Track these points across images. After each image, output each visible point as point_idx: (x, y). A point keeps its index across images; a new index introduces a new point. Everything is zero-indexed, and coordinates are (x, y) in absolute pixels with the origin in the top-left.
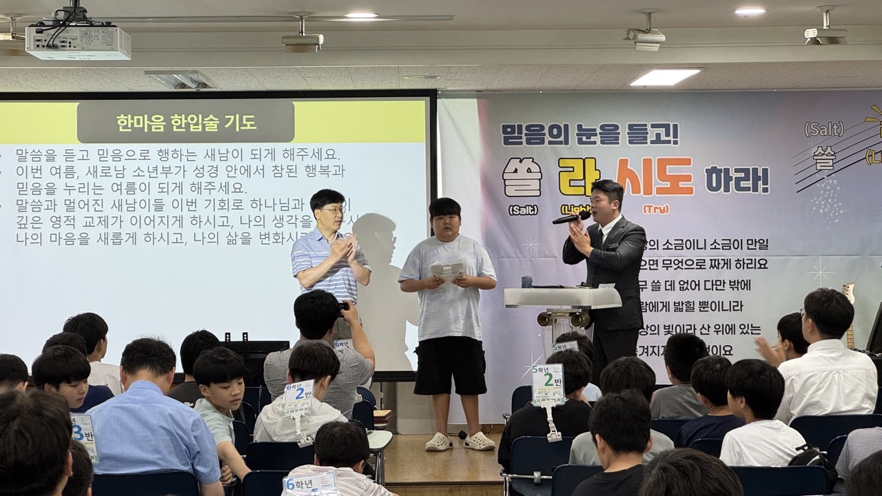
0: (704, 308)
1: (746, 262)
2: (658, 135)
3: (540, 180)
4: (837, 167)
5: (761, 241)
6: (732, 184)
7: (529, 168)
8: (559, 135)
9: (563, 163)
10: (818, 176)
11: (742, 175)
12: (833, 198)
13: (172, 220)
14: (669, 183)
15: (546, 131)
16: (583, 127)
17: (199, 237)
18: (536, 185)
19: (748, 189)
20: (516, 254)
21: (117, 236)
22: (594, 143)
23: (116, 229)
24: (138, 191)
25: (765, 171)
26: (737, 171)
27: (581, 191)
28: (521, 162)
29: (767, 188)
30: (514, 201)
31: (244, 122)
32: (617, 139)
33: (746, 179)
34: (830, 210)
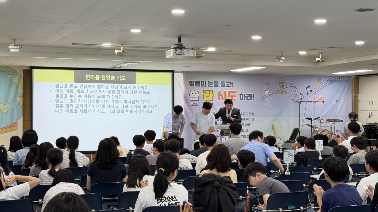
1: (249, 119)
2: (228, 85)
3: (199, 96)
4: (270, 94)
5: (252, 113)
6: (246, 98)
8: (203, 84)
9: (204, 92)
10: (265, 96)
11: (248, 96)
12: (269, 102)
13: (101, 106)
15: (200, 83)
16: (210, 82)
17: (109, 111)
18: (197, 97)
19: (249, 99)
21: (85, 110)
22: (212, 86)
23: (85, 108)
24: (91, 97)
25: (253, 95)
26: (247, 94)
27: (209, 99)
28: (194, 91)
29: (254, 99)
30: (192, 102)
31: (122, 78)
32: (218, 85)
33: (249, 97)
34: (268, 105)
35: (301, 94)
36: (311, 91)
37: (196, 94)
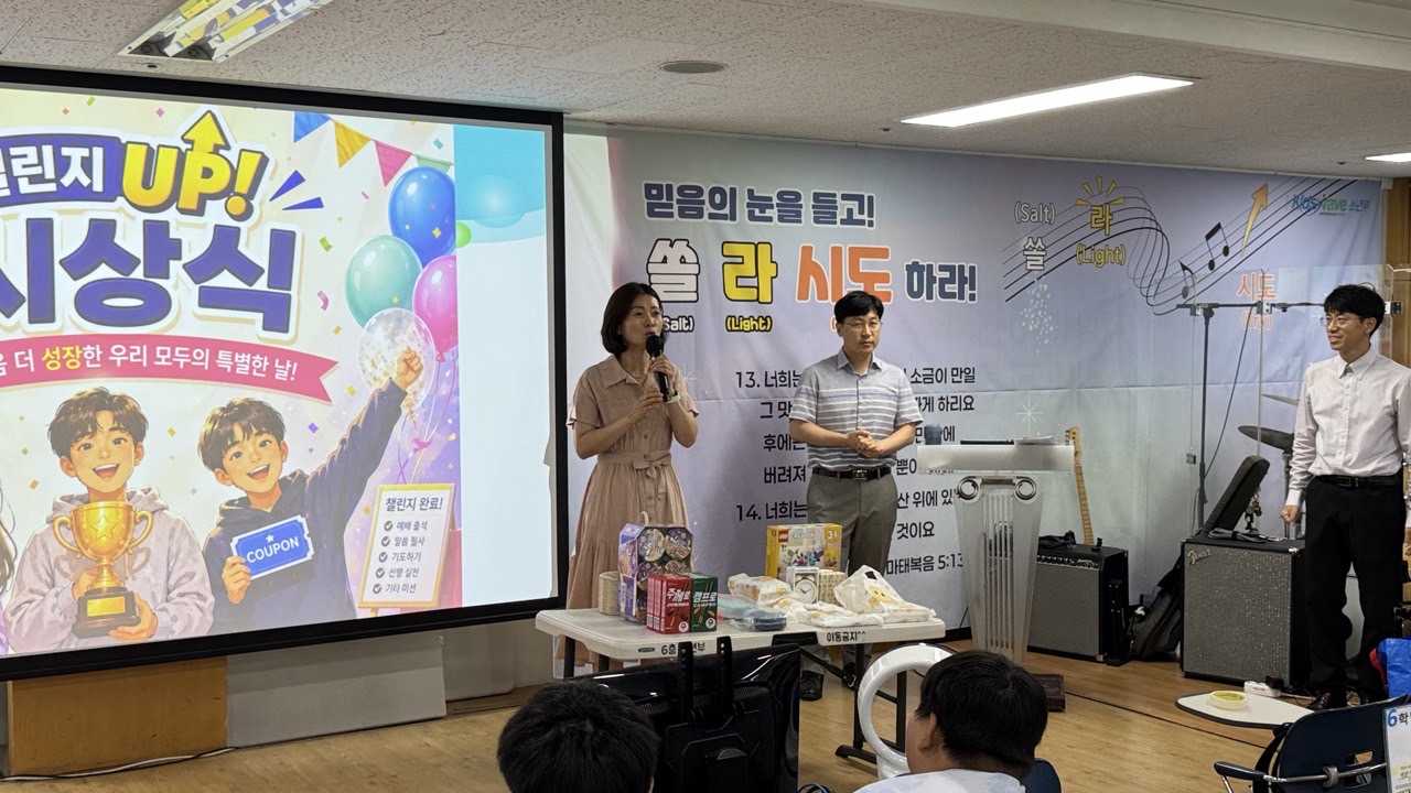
0: (902, 469)
1: (950, 400)
2: (850, 211)
4: (1049, 265)
5: (967, 371)
6: (936, 286)
7: (683, 257)
8: (722, 205)
9: (728, 250)
10: (1028, 279)
11: (946, 275)
12: (1043, 309)
14: (862, 284)
15: (706, 197)
16: (756, 194)
18: (690, 283)
19: (952, 295)
22: (770, 219)
25: (972, 269)
26: (942, 268)
27: (752, 294)
28: (671, 245)
29: (974, 295)
32: (799, 214)
33: (951, 280)
34: (1040, 326)
35: (1184, 268)
36: (1226, 251)
37: (683, 260)
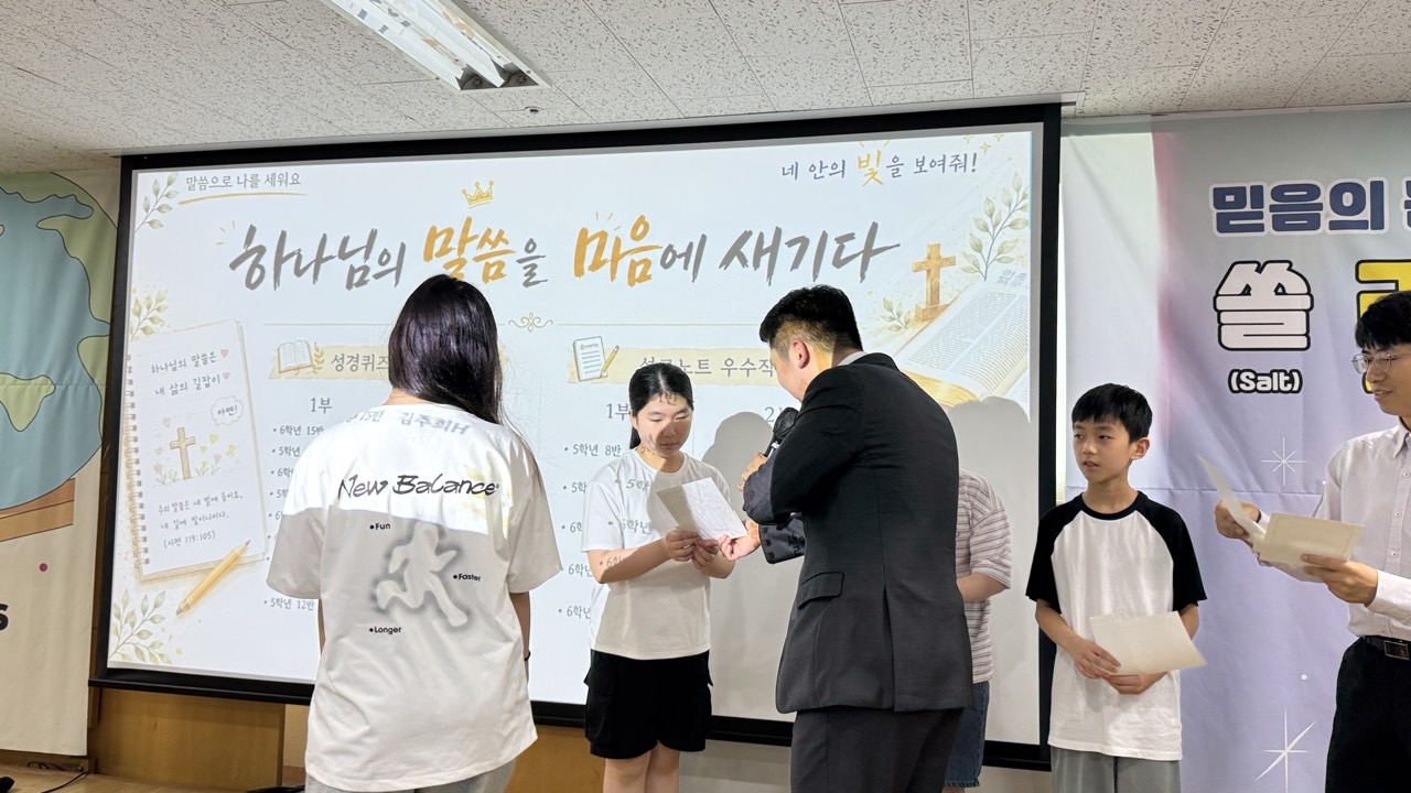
3: (1307, 311)
7: (1280, 285)
8: (1358, 207)
9: (1367, 272)
15: (1325, 198)
18: (1297, 323)
20: (1247, 485)
30: (1241, 360)
